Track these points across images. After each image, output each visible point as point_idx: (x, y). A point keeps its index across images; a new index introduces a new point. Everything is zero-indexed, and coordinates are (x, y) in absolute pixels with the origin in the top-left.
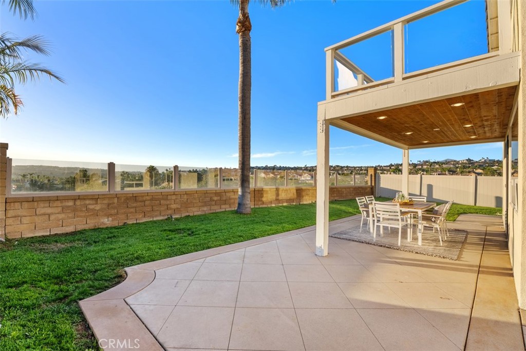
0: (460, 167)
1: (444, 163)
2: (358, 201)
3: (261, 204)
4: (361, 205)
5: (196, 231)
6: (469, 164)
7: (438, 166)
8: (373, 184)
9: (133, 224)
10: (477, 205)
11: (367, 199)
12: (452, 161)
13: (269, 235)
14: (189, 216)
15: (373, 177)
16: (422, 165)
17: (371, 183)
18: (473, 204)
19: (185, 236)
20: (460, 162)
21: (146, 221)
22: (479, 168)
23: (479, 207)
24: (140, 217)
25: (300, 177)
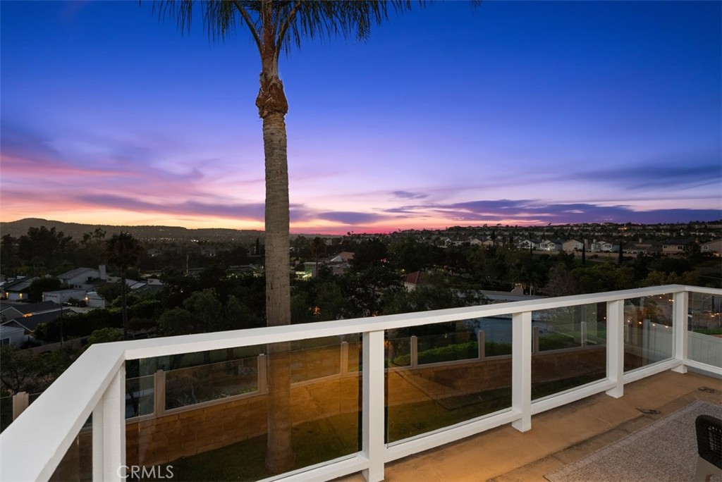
25: (537, 245)
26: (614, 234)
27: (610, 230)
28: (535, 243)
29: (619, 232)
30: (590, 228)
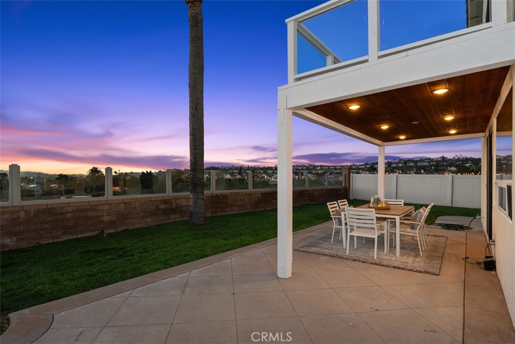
0: (435, 165)
1: (419, 161)
2: (329, 207)
3: (220, 212)
4: (332, 212)
5: (131, 251)
6: (443, 161)
7: (413, 164)
8: (347, 185)
9: (47, 244)
10: (454, 205)
11: (340, 204)
12: (426, 159)
13: (223, 251)
14: (128, 229)
15: (347, 177)
16: (397, 163)
17: (345, 184)
18: (449, 204)
19: (113, 259)
20: (435, 159)
21: (67, 238)
22: (452, 165)
24: (59, 234)
25: (270, 178)
26: (314, 172)
27: (311, 169)
28: (269, 176)
29: (316, 171)
30: (300, 168)
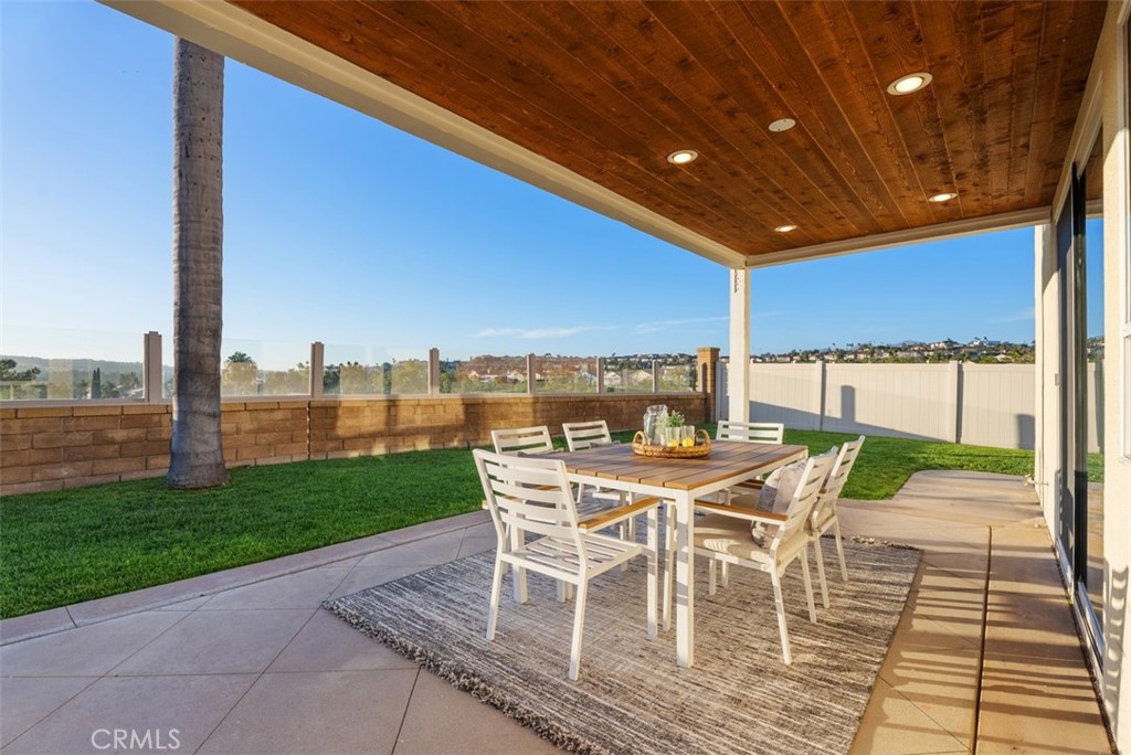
0: (932, 356)
1: (900, 349)
3: (336, 449)
6: (949, 350)
7: (888, 355)
8: (709, 391)
10: (963, 441)
12: (916, 345)
15: (709, 371)
16: (856, 353)
17: (705, 385)
18: (951, 438)
20: (932, 346)
22: (969, 358)
23: (966, 446)
